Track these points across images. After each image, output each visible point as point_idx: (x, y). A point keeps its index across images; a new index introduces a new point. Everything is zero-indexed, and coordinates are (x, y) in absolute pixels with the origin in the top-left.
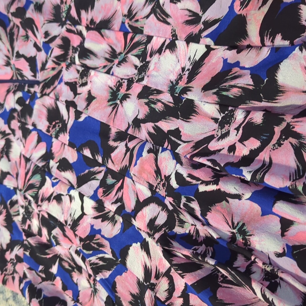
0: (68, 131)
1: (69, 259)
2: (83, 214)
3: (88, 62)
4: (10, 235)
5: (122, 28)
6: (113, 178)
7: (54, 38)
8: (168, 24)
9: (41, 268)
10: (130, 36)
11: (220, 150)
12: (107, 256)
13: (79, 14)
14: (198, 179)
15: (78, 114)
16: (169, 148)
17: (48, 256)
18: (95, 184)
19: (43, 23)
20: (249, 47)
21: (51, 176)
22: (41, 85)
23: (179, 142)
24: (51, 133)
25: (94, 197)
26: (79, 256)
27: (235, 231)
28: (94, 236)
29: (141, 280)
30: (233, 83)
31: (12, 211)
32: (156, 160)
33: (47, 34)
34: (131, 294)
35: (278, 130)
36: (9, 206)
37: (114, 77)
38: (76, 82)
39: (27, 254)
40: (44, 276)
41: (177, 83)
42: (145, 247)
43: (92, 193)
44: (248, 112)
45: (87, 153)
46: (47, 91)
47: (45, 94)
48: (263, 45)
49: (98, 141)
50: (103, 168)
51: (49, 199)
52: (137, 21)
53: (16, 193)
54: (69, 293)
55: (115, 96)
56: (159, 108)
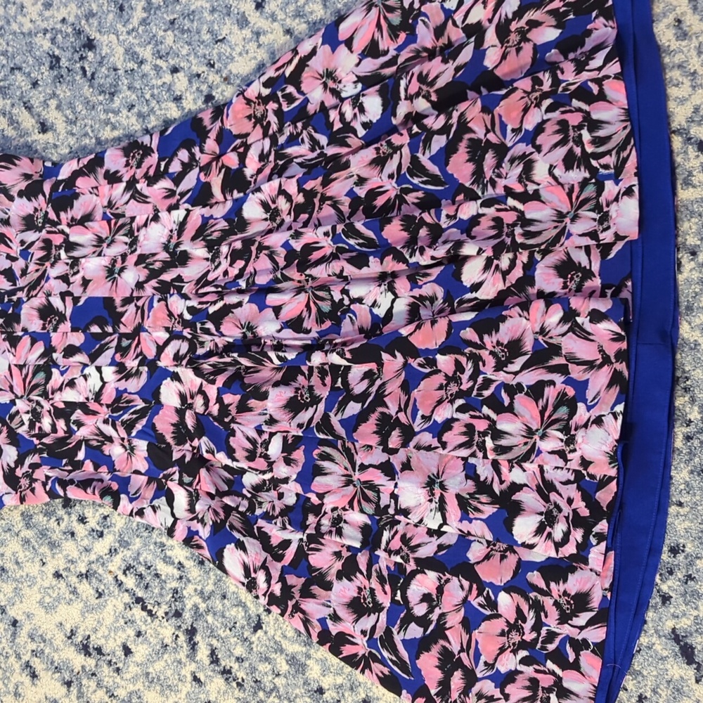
0: (68, 318)
1: (97, 435)
2: (104, 383)
3: (75, 254)
4: (17, 450)
5: (105, 217)
6: (128, 339)
7: (33, 243)
8: (148, 203)
9: (64, 461)
10: (113, 222)
11: (217, 278)
12: (138, 408)
13: (58, 216)
14: (207, 303)
15: (76, 300)
16: (176, 292)
17: (70, 446)
18: (111, 352)
19: (16, 234)
20: (216, 203)
21: (57, 366)
22: (26, 289)
23: (183, 284)
24: (47, 329)
25: (113, 363)
26: (108, 423)
27: (244, 330)
28: (122, 396)
29: (179, 406)
30: (213, 229)
31: (13, 425)
32: (167, 306)
33: (22, 243)
34: (172, 425)
35: (254, 248)
36: (9, 421)
37: (106, 258)
38: (67, 274)
39: (45, 455)
40: (70, 468)
41: (169, 241)
42: (176, 377)
43: (110, 361)
44: (230, 245)
45: (95, 329)
46: (34, 293)
47: (32, 297)
48: (226, 200)
49: (105, 314)
50: (116, 336)
51: (60, 389)
52: (117, 208)
53: (15, 404)
54: (104, 469)
55: (112, 272)
56: (157, 265)
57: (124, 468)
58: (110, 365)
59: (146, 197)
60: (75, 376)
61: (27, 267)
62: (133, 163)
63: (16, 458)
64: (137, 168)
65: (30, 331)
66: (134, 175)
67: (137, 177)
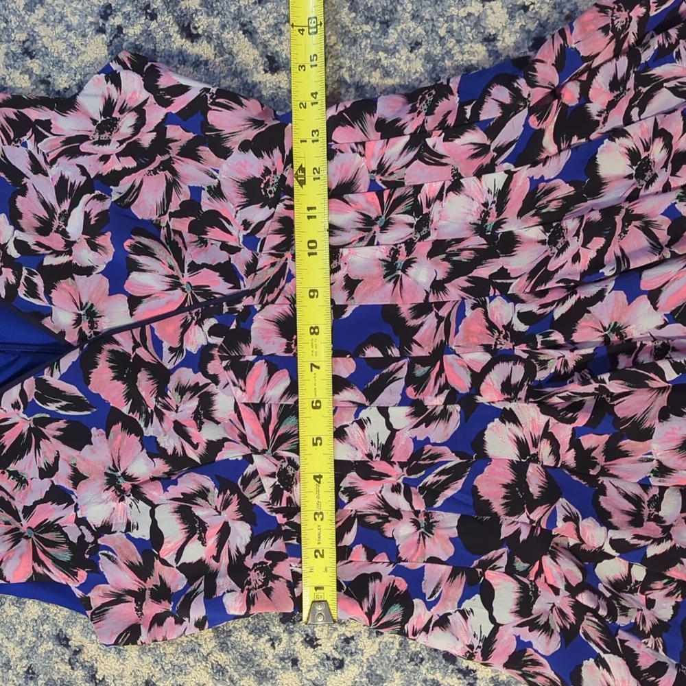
1: (378, 508)
4: (251, 529)
5: (373, 186)
6: (423, 366)
7: (262, 224)
8: (444, 164)
10: (386, 194)
12: (449, 465)
15: (339, 309)
16: (497, 293)
18: (398, 386)
19: (235, 211)
22: (258, 294)
24: (294, 351)
25: (404, 402)
26: (400, 492)
28: (423, 449)
31: (247, 493)
32: (485, 314)
33: (246, 224)
41: (483, 220)
43: (399, 398)
45: (373, 352)
46: (270, 297)
47: (267, 303)
49: (388, 329)
50: (406, 361)
52: (392, 173)
53: (252, 462)
54: (383, 557)
55: (393, 268)
56: (465, 256)
57: (413, 556)
58: (401, 404)
59: (442, 156)
60: (345, 423)
61: (255, 260)
62: (423, 107)
63: (248, 540)
64: (427, 114)
65: (266, 353)
66: (422, 126)
67: (428, 127)
